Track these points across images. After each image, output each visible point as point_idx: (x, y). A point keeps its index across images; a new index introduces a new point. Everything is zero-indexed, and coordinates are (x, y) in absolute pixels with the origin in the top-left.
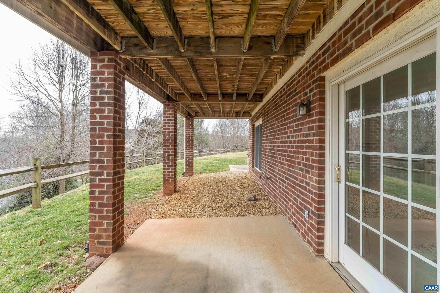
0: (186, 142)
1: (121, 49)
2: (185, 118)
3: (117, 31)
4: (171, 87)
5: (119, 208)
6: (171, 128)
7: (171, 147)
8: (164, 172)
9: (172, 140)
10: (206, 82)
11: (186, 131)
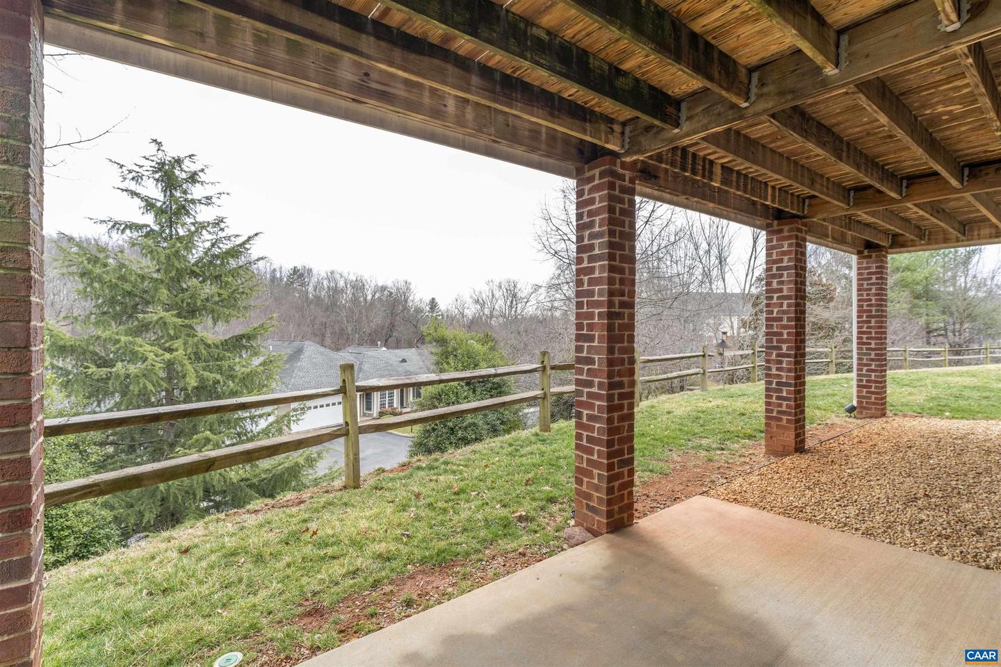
0: (858, 322)
1: (623, 146)
2: (855, 258)
3: (612, 116)
4: (778, 187)
5: (621, 452)
6: (785, 288)
7: (785, 336)
8: (767, 396)
9: (789, 319)
10: (882, 149)
11: (859, 290)
